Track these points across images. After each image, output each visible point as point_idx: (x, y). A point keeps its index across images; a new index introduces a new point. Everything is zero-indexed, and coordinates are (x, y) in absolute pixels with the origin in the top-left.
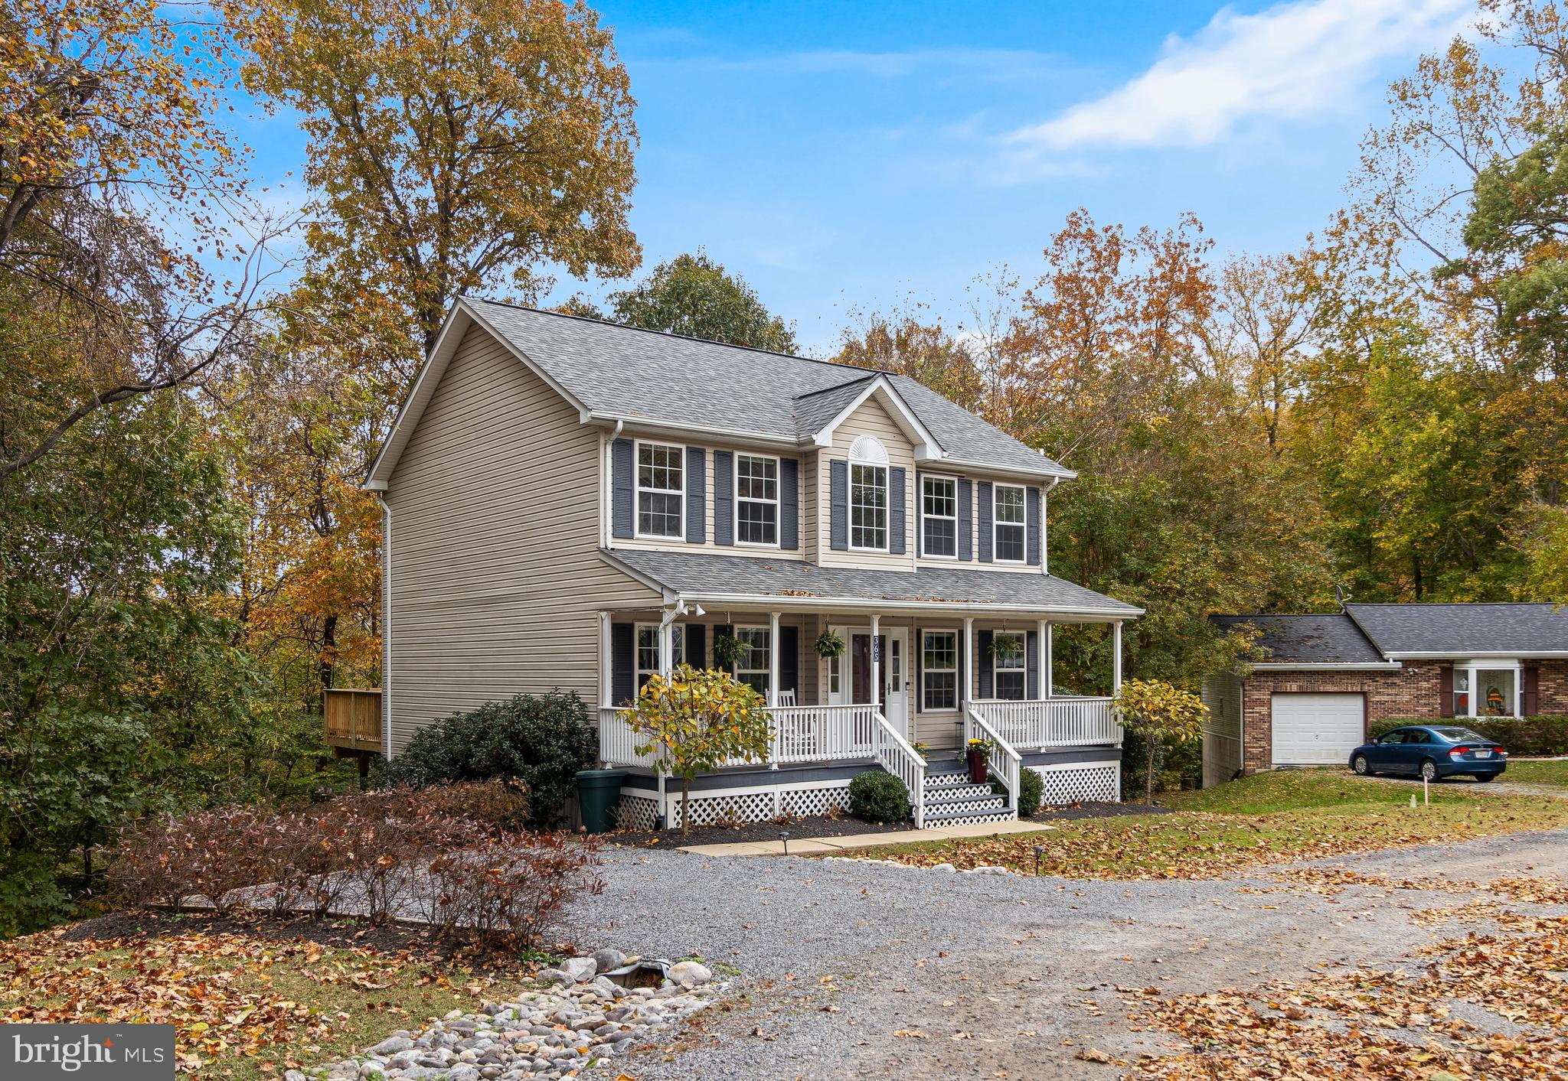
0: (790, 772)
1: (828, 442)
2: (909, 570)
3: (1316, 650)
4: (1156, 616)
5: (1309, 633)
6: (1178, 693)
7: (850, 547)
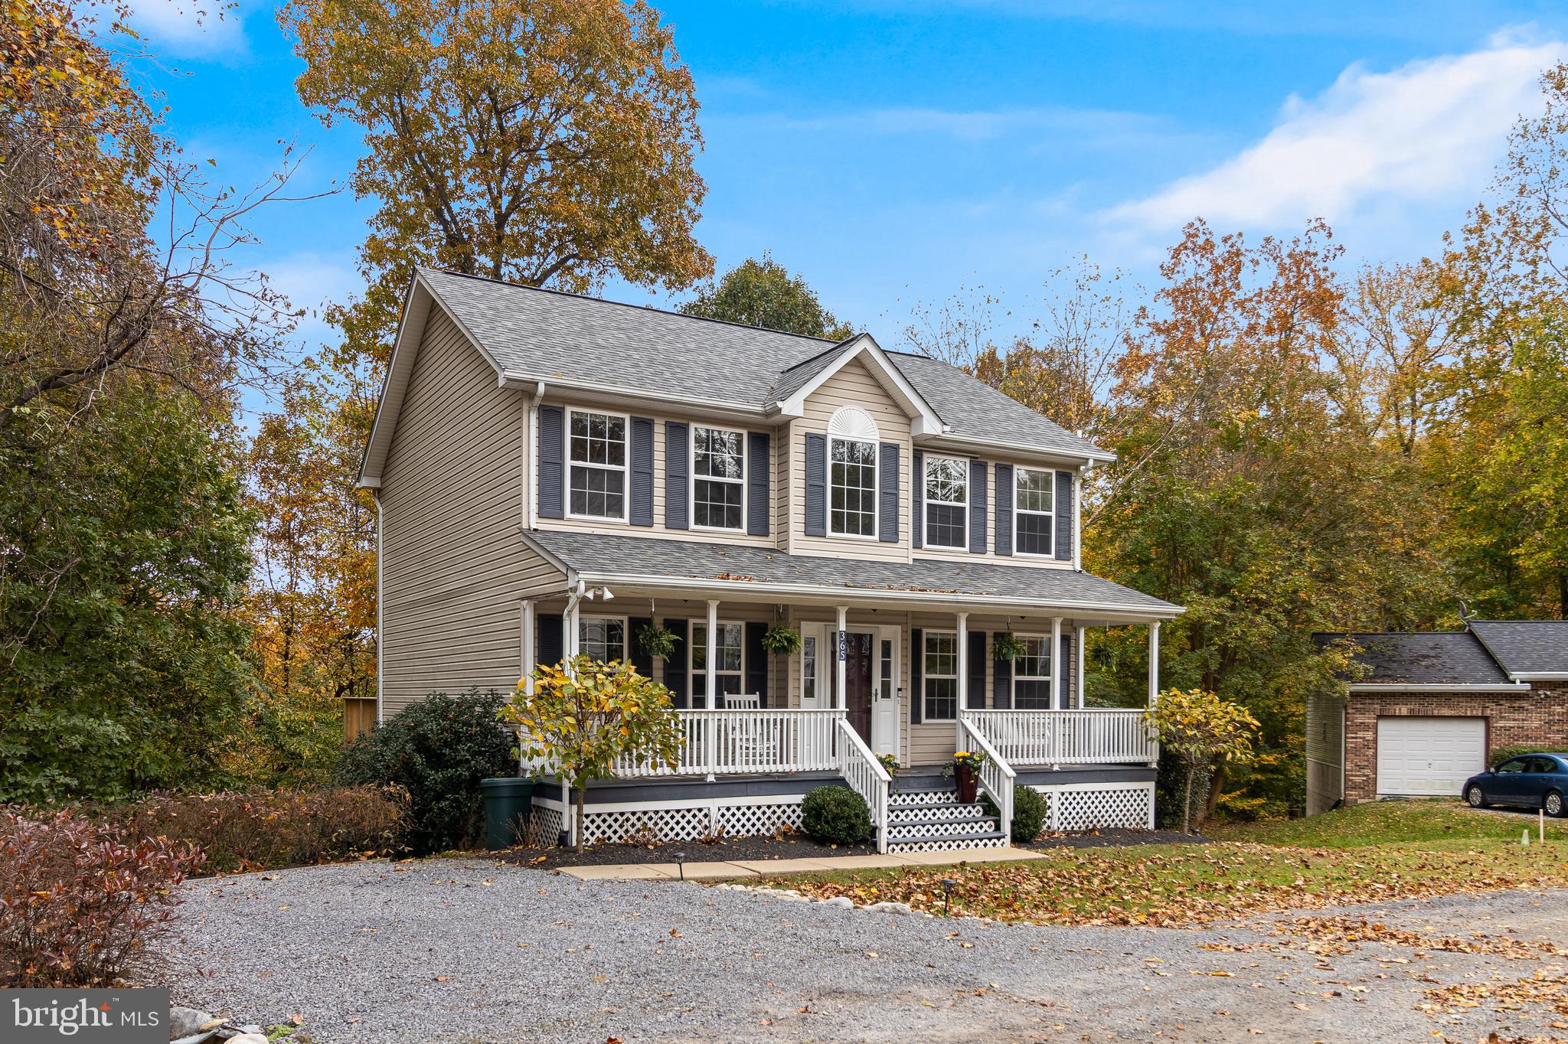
0: (729, 785)
1: (800, 412)
2: (904, 561)
3: (1431, 670)
4: (1237, 629)
5: (1424, 652)
6: (1224, 705)
7: (829, 533)
